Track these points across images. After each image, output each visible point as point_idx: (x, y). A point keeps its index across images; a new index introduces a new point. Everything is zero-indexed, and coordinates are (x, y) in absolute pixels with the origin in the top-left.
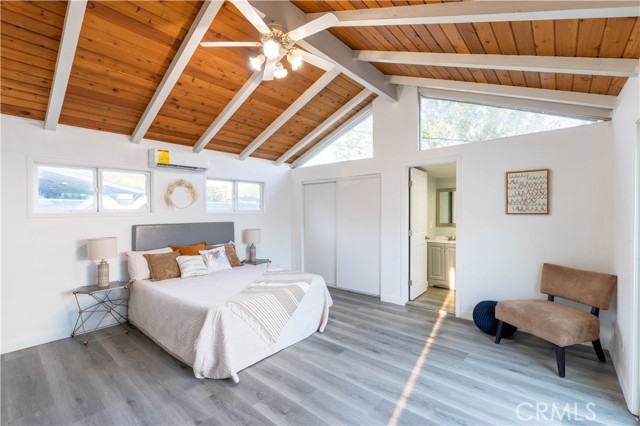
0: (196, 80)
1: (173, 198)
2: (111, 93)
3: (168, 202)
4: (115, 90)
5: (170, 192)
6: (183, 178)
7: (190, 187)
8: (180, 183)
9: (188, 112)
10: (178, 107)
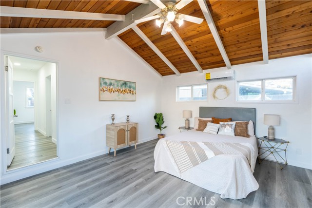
0: (192, 40)
1: (217, 95)
2: (179, 60)
3: (214, 97)
4: (179, 58)
5: (215, 92)
6: (221, 84)
7: (225, 88)
8: (219, 87)
9: (206, 53)
10: (200, 53)
